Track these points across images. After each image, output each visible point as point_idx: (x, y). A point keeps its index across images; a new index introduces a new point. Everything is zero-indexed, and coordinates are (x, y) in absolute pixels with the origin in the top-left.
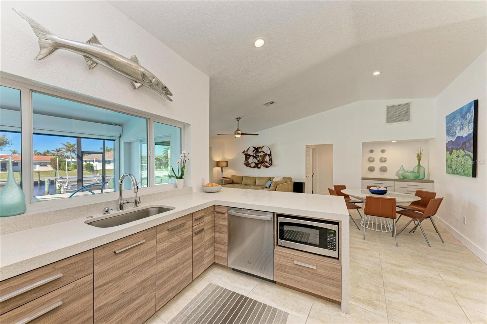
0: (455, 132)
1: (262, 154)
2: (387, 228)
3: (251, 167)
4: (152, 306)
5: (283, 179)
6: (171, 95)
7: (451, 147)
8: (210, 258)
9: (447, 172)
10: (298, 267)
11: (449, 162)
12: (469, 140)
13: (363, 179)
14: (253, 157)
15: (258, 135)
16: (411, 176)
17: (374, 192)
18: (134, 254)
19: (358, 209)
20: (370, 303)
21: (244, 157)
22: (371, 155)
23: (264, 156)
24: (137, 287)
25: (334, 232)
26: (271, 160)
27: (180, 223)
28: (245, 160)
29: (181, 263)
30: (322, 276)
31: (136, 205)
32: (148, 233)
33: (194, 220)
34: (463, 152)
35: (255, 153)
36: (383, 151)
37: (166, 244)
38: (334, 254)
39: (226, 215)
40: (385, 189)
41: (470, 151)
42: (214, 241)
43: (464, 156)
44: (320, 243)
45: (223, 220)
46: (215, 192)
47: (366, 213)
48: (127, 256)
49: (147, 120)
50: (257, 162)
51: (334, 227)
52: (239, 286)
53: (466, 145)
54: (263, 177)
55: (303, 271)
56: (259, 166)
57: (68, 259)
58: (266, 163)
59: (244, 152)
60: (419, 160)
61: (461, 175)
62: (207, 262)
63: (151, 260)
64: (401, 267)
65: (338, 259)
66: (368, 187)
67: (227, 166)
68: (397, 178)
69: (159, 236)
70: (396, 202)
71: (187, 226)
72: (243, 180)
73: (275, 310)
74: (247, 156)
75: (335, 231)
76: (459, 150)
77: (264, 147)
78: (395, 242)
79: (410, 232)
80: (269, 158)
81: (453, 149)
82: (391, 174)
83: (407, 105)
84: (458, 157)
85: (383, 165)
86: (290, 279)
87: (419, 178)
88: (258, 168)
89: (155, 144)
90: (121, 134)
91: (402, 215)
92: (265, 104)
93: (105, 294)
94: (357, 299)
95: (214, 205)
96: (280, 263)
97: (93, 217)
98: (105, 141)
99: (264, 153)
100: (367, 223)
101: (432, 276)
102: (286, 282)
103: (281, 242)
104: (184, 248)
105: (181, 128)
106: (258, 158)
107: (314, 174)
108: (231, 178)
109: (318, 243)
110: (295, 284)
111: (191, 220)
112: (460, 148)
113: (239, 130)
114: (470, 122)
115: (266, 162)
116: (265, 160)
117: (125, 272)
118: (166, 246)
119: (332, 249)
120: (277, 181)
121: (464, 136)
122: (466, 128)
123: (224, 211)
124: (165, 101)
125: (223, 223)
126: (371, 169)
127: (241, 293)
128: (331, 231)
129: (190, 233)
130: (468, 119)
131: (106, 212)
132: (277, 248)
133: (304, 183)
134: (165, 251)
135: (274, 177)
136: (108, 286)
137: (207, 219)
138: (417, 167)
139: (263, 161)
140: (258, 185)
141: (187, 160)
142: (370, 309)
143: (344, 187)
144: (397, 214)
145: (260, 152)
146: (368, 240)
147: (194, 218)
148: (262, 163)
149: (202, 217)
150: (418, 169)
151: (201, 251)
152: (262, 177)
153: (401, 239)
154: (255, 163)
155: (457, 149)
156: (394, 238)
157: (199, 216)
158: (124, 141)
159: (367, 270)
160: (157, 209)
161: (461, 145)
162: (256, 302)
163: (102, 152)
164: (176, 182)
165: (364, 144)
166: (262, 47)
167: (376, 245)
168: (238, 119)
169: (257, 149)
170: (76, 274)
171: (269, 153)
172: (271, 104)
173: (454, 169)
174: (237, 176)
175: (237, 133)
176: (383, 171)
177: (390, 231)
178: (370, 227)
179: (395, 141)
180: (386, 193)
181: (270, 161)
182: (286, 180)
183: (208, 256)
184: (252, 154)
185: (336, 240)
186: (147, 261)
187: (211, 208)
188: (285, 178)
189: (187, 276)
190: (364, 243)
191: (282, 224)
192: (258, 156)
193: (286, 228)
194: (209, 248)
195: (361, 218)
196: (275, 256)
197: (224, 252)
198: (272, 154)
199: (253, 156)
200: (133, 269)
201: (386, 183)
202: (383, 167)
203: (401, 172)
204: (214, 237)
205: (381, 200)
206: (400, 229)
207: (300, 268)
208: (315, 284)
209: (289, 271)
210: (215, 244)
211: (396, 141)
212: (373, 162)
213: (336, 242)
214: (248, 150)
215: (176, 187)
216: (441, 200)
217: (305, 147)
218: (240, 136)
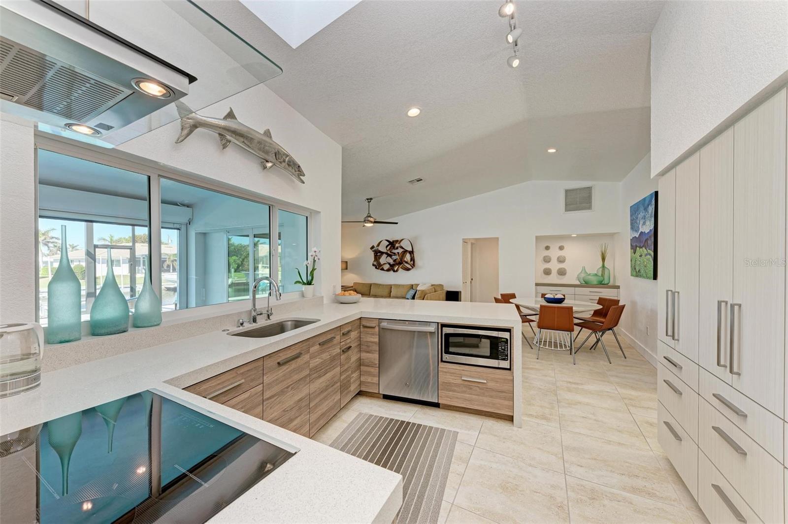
0: (639, 227)
1: (400, 251)
2: (565, 345)
3: (384, 270)
4: (306, 431)
5: (431, 287)
6: (304, 175)
7: (636, 244)
8: (357, 385)
9: (632, 275)
10: (466, 383)
11: (633, 262)
12: (650, 237)
13: (537, 285)
14: (386, 256)
15: (397, 223)
16: (594, 280)
17: (549, 301)
18: (292, 368)
19: (530, 323)
20: (544, 417)
21: (372, 254)
22: (547, 253)
23: (404, 253)
24: (294, 406)
25: (505, 340)
26: (413, 259)
27: (329, 337)
28: (373, 260)
29: (330, 386)
30: (493, 390)
31: (269, 318)
32: (303, 345)
33: (341, 334)
34: (645, 250)
35: (389, 249)
36: (561, 248)
37: (317, 361)
38: (505, 364)
39: (377, 329)
40: (563, 297)
41: (651, 250)
42: (360, 363)
43: (646, 255)
44: (490, 353)
45: (373, 336)
46: (351, 302)
47: (540, 326)
48: (287, 369)
49: (270, 207)
50: (391, 262)
51: (506, 335)
52: (396, 413)
53: (648, 243)
54: (402, 285)
55: (472, 387)
56: (396, 269)
57: (245, 365)
58: (405, 264)
59: (373, 247)
60: (603, 259)
61: (644, 277)
62: (354, 388)
63: (305, 377)
64: (577, 384)
65: (510, 369)
66: (543, 296)
67: (347, 269)
68: (578, 283)
69: (312, 350)
70: (574, 311)
71: (335, 341)
72: (372, 290)
73: (443, 430)
74: (378, 254)
75: (507, 339)
76: (642, 248)
77: (403, 241)
78: (572, 361)
79: (590, 349)
80: (411, 256)
81: (637, 246)
82: (571, 278)
83: (589, 189)
84: (641, 256)
85: (562, 266)
86: (457, 398)
87: (603, 283)
88: (394, 271)
89: (254, 237)
90: (190, 219)
91: (583, 329)
92: (410, 182)
93: (271, 408)
94: (529, 415)
95: (360, 318)
96: (446, 381)
97: (228, 330)
98: (136, 227)
99: (403, 248)
100: (541, 342)
101: (609, 391)
102: (452, 402)
103: (447, 357)
104: (333, 368)
105: (307, 217)
106: (393, 257)
107: (472, 279)
108: (352, 287)
109: (488, 354)
110: (463, 403)
111: (338, 335)
112: (643, 246)
113: (370, 216)
114: (651, 217)
115: (407, 262)
116: (405, 259)
117: (285, 386)
118: (318, 363)
119: (504, 359)
120: (424, 289)
121: (646, 232)
122: (648, 223)
123: (373, 325)
124: (293, 182)
125: (372, 340)
126: (547, 272)
127: (401, 419)
128: (503, 340)
129: (338, 350)
130: (650, 212)
131: (241, 324)
132: (441, 365)
133: (461, 292)
134: (316, 369)
135: (419, 285)
136: (273, 400)
137: (354, 335)
138: (601, 269)
139: (401, 261)
140: (394, 296)
141: (317, 260)
142: (544, 422)
143: (513, 296)
144: (575, 326)
145: (397, 248)
146: (542, 360)
147: (341, 332)
148: (400, 263)
149: (349, 332)
150: (602, 272)
151: (348, 374)
152: (400, 285)
153: (579, 357)
154: (389, 264)
155: (640, 247)
156: (572, 356)
157: (346, 330)
158: (196, 230)
159: (540, 389)
160: (294, 323)
161: (644, 242)
162: (419, 426)
163: (131, 246)
164: (303, 289)
165: (537, 238)
166: (416, 116)
167: (552, 365)
168: (369, 201)
169: (392, 244)
170: (251, 382)
171: (410, 249)
172: (418, 181)
173: (637, 271)
174: (362, 283)
175: (368, 221)
176: (561, 275)
177: (568, 349)
178: (545, 345)
179: (575, 236)
180: (563, 301)
181: (411, 261)
182: (436, 288)
183: (354, 381)
184: (384, 250)
185: (508, 349)
186: (302, 378)
187: (357, 321)
188: (434, 285)
189: (336, 402)
190: (537, 362)
191: (448, 336)
192: (395, 253)
193: (452, 339)
194: (355, 372)
195: (534, 335)
196: (439, 373)
197: (374, 376)
198: (414, 251)
199: (387, 253)
200: (292, 384)
201: (565, 290)
202: (561, 268)
203: (583, 275)
204: (360, 359)
205: (556, 309)
206: (578, 346)
207: (469, 383)
208: (486, 399)
209: (456, 389)
210: (362, 367)
211: (577, 235)
212: (549, 262)
213: (508, 351)
214: (378, 245)
215: (303, 296)
216: (623, 307)
217: (461, 242)
218: (372, 225)
